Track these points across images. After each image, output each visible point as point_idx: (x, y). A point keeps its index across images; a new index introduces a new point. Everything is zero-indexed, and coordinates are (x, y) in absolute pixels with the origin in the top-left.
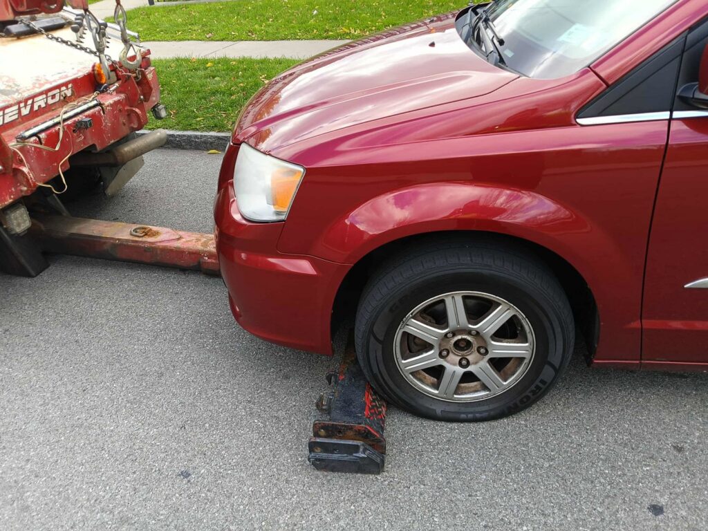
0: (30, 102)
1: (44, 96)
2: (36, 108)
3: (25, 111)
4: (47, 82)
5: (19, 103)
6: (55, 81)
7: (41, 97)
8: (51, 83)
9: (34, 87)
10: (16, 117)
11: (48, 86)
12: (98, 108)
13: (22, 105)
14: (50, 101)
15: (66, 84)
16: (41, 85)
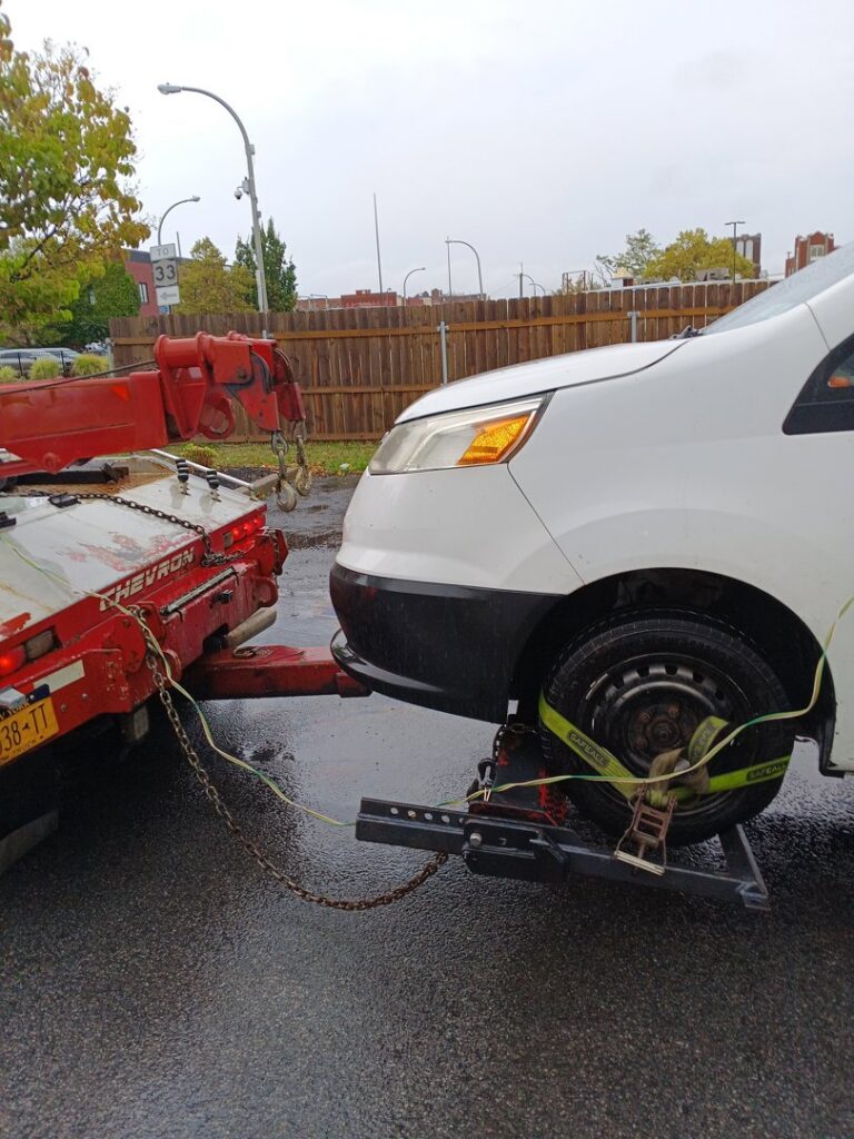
0: (155, 569)
1: (168, 562)
2: (159, 577)
3: (150, 581)
4: (170, 544)
5: (144, 570)
6: (177, 543)
7: (165, 564)
8: (174, 545)
9: (158, 551)
10: (141, 587)
11: (171, 550)
12: (233, 577)
13: (148, 573)
14: (173, 569)
15: (187, 547)
16: (165, 548)
